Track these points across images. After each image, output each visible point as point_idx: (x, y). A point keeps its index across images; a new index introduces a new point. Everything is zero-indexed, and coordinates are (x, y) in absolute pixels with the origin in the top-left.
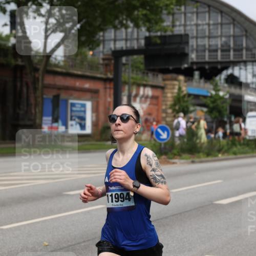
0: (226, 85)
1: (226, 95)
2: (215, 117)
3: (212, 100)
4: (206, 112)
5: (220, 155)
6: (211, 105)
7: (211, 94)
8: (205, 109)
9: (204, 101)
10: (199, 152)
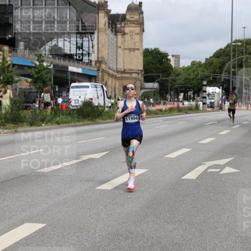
0: (50, 56)
1: (50, 66)
2: (40, 87)
3: (37, 70)
4: (30, 83)
5: (43, 125)
6: (36, 76)
7: (36, 64)
8: (30, 80)
9: (29, 71)
10: (23, 122)
